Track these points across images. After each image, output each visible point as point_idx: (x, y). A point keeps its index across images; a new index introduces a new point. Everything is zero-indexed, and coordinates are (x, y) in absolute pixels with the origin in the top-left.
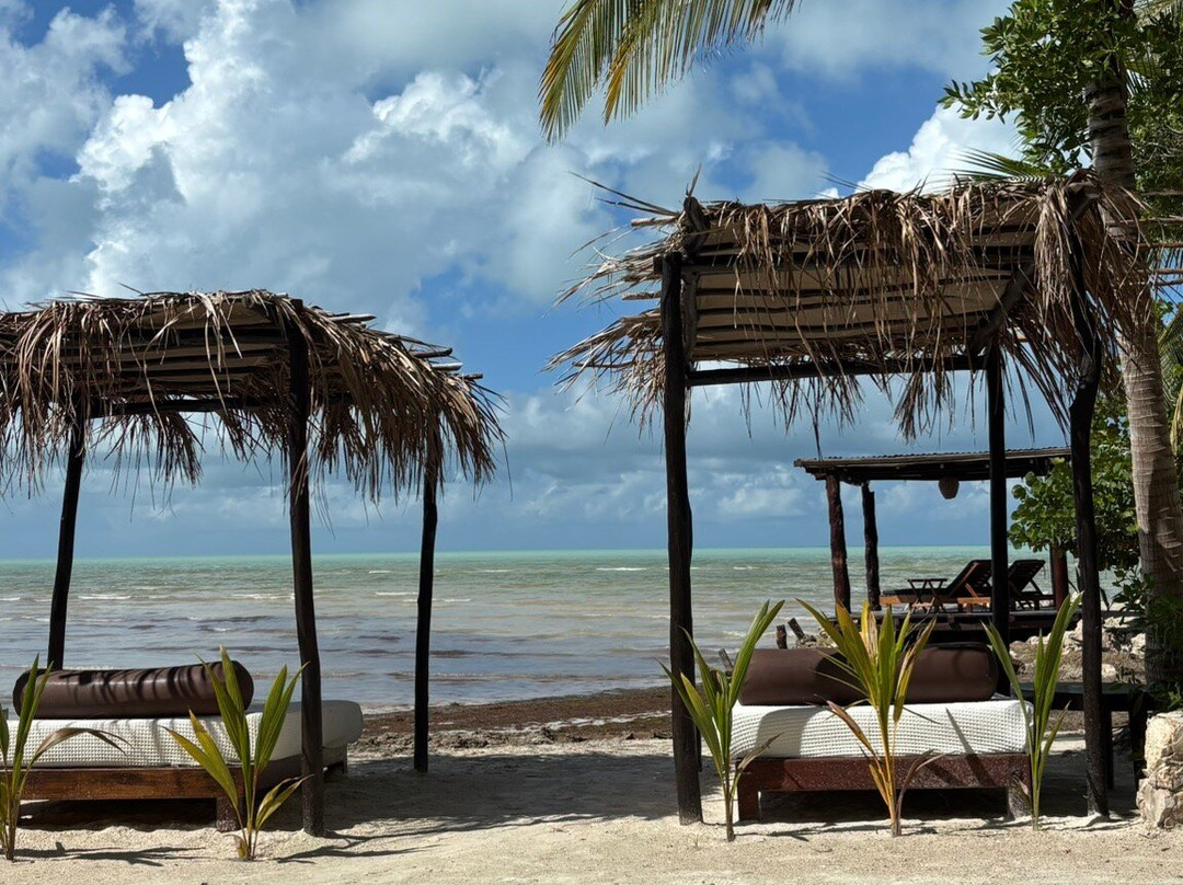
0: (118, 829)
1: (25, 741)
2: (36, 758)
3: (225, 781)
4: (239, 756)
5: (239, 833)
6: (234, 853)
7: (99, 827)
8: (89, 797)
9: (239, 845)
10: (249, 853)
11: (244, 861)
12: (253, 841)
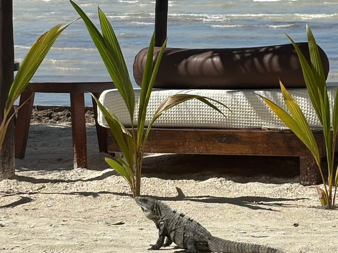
0: (220, 179)
1: (147, 105)
2: (155, 119)
3: (310, 142)
4: (321, 121)
5: (322, 186)
6: (316, 201)
7: (202, 178)
8: (196, 152)
9: (321, 197)
10: (330, 203)
11: (326, 209)
12: (333, 193)
